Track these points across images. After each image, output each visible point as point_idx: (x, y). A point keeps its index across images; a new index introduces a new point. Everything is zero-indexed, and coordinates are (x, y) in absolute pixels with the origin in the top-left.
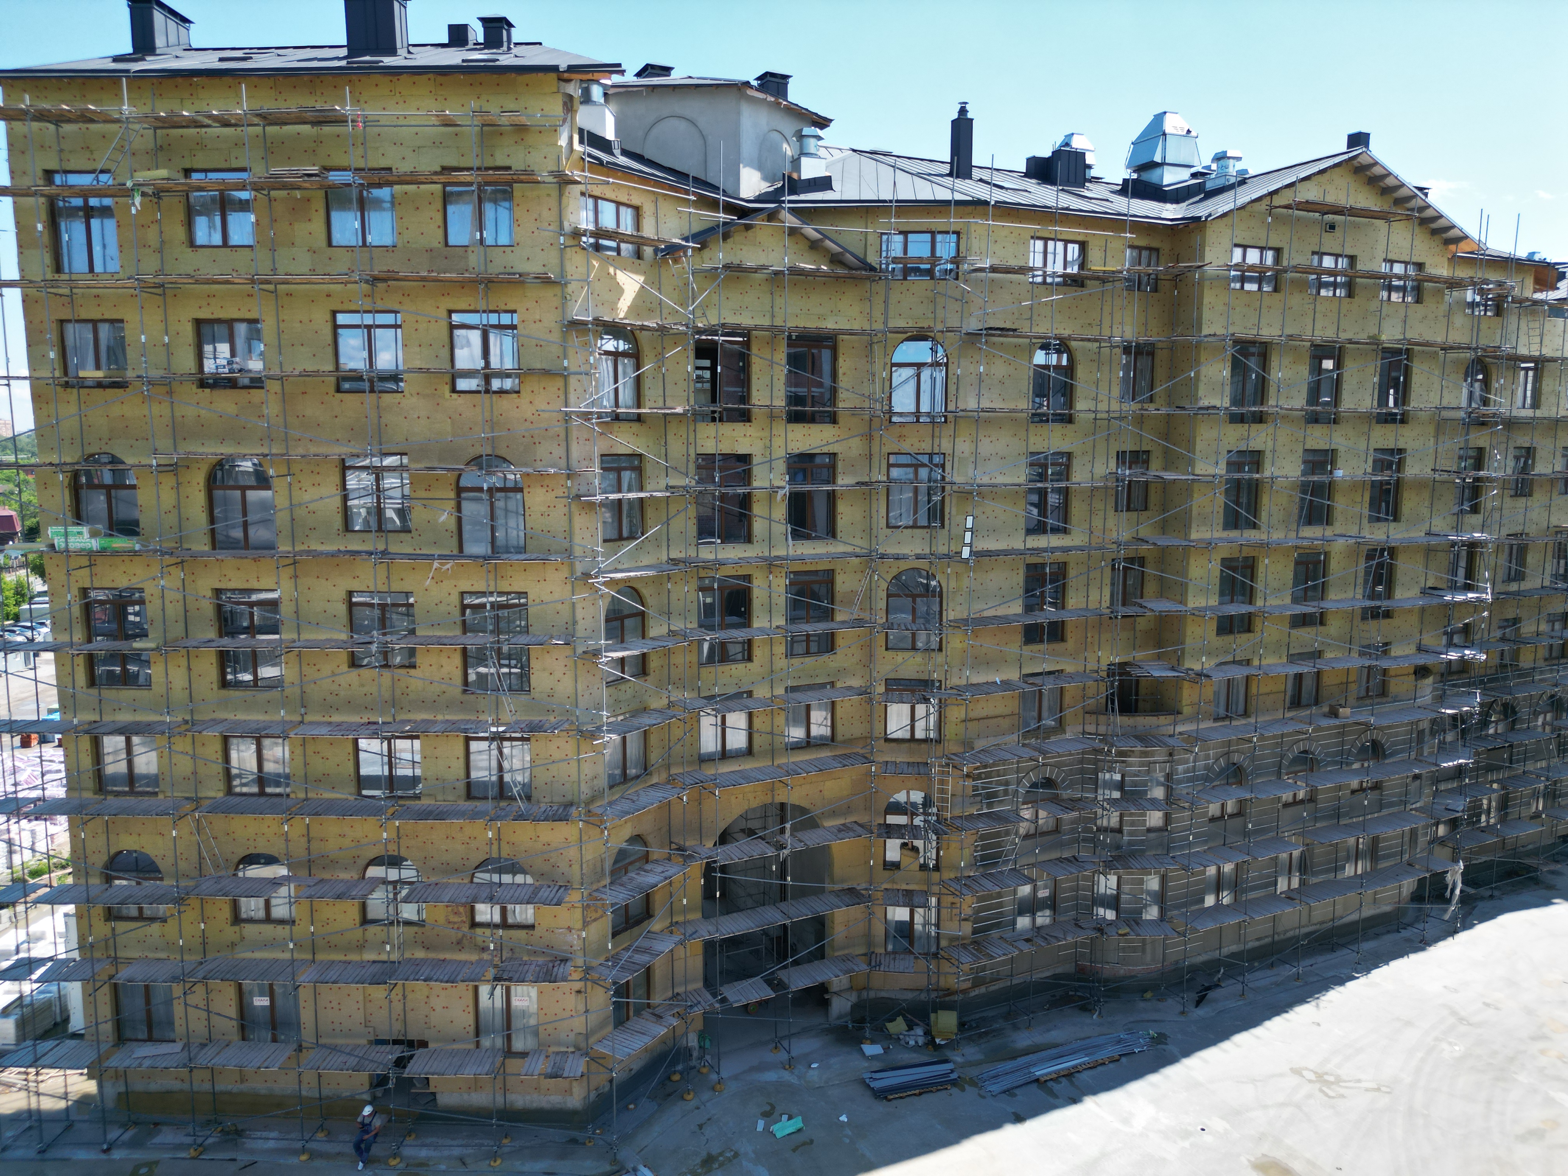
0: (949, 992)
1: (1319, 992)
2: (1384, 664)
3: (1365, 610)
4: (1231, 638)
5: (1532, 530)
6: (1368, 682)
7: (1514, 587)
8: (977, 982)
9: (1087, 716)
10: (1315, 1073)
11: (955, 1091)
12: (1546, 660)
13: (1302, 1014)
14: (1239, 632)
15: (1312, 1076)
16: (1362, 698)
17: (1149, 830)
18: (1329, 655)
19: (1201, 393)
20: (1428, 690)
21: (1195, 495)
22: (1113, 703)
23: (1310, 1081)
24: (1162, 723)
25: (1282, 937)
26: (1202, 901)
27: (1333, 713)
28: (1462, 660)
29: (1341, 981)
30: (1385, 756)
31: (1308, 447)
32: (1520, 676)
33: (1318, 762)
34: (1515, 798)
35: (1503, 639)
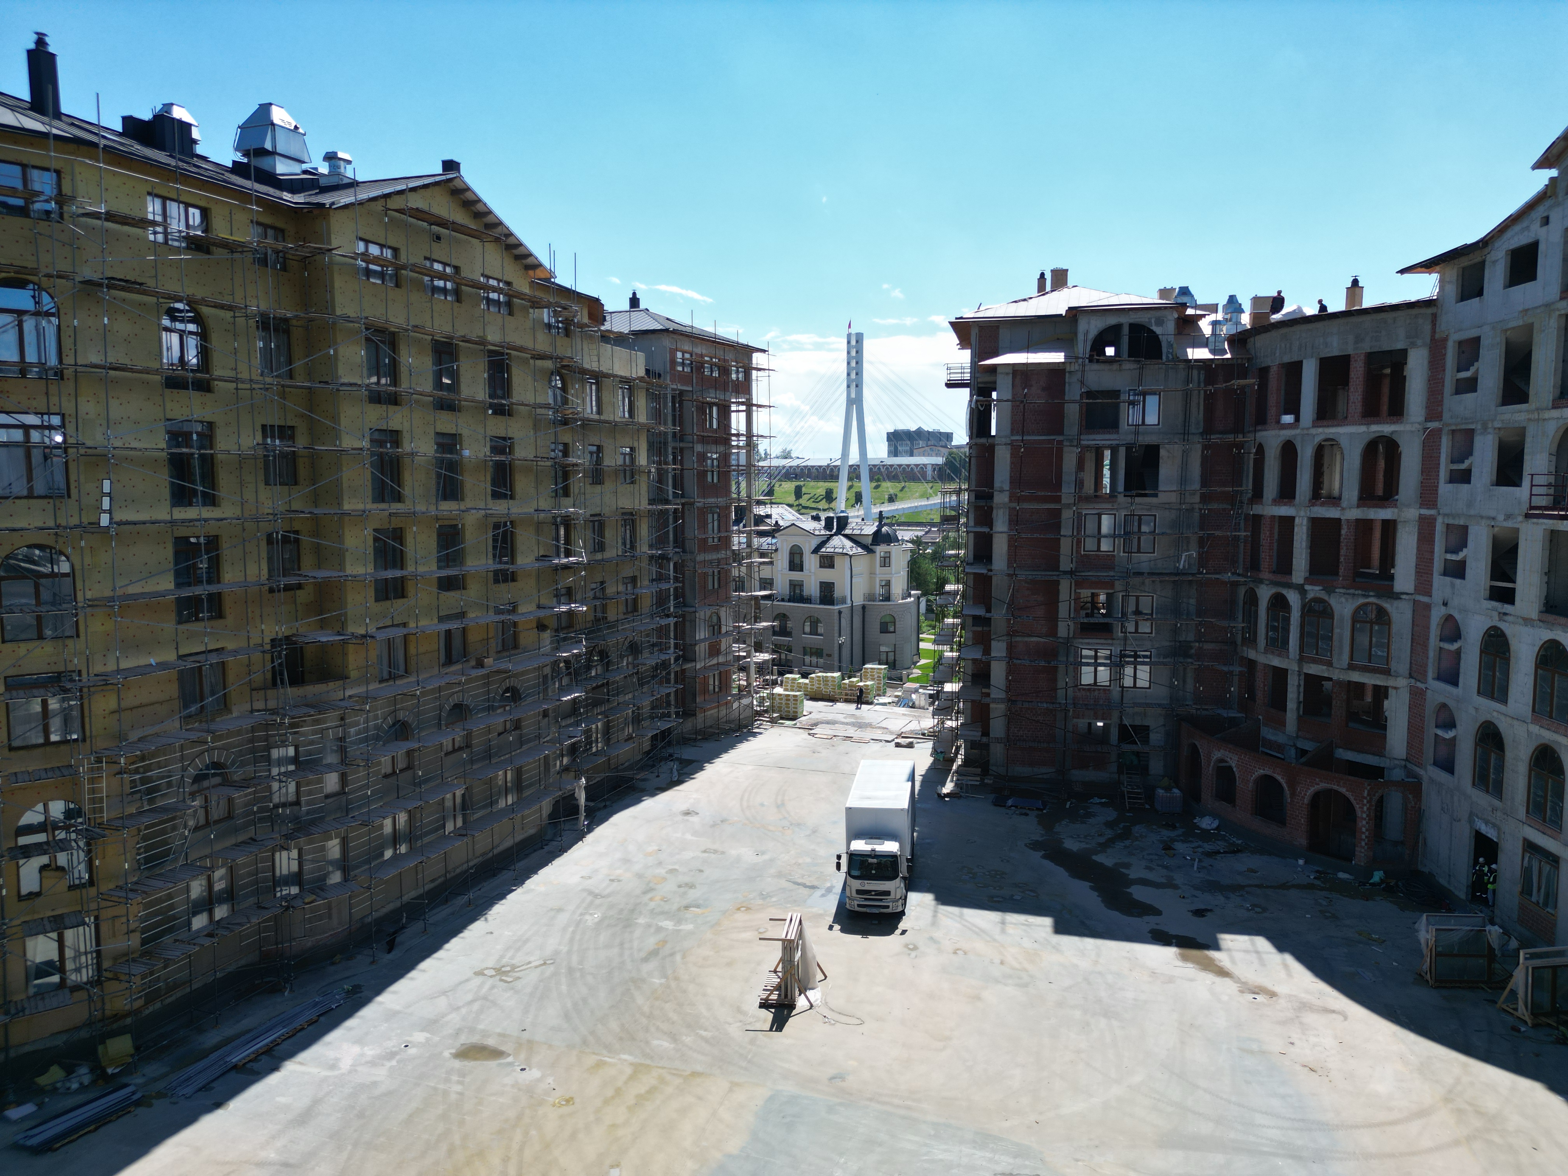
0: (116, 1017)
1: (486, 909)
2: (515, 618)
3: (496, 573)
4: (389, 603)
5: (606, 511)
6: (503, 635)
7: (599, 556)
8: (150, 998)
9: (254, 693)
10: (494, 969)
11: (141, 1111)
12: (624, 614)
13: (477, 928)
14: (395, 598)
15: (493, 972)
16: (499, 652)
17: (327, 797)
18: (471, 615)
19: (340, 372)
20: (548, 642)
21: (344, 469)
22: (282, 674)
23: (491, 977)
24: (331, 690)
25: (453, 874)
26: (382, 854)
27: (480, 664)
28: (570, 613)
29: (502, 896)
30: (520, 699)
31: (438, 430)
32: (609, 628)
33: (470, 711)
34: (614, 726)
35: (595, 598)
